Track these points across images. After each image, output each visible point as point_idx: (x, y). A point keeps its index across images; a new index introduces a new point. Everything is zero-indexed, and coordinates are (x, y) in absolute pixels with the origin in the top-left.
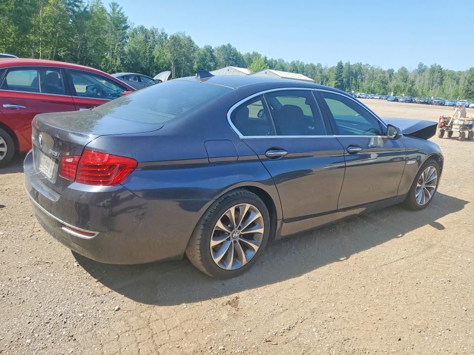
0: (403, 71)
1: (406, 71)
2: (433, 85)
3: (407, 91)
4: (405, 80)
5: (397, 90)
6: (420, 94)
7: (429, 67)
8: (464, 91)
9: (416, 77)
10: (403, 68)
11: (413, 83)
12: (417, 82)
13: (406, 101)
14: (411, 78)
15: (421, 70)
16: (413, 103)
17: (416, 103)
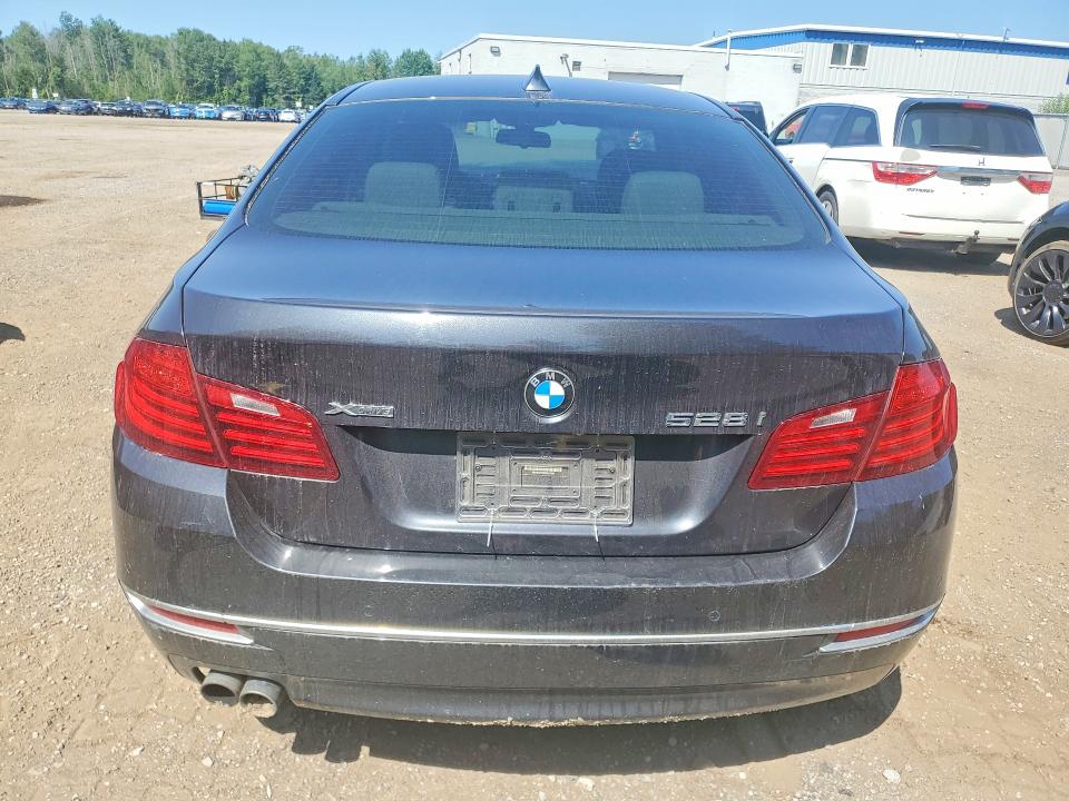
0: (26, 34)
1: (33, 33)
2: (111, 69)
3: (52, 83)
4: (39, 53)
5: (27, 82)
6: (87, 89)
7: (88, 24)
8: (184, 83)
9: (63, 47)
10: (24, 25)
11: (60, 62)
12: (69, 61)
13: (77, 112)
14: (52, 48)
15: (73, 32)
16: (96, 114)
17: (103, 114)
